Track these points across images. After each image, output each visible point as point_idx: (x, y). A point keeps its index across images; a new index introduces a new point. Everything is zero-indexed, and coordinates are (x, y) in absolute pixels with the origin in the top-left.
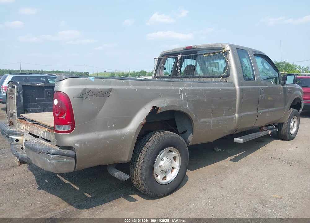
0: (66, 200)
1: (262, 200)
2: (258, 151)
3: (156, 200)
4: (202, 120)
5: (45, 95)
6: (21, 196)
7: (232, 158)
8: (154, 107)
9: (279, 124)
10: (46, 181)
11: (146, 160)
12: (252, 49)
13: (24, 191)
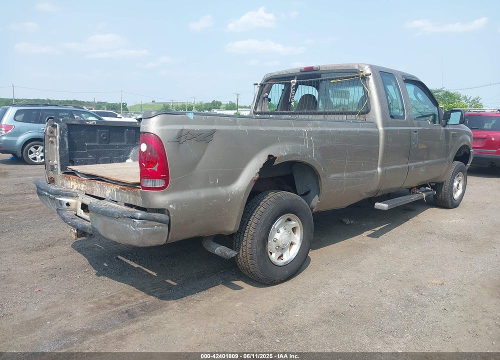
0: (142, 289)
1: (417, 287)
2: (407, 223)
3: (270, 288)
4: (333, 176)
5: (98, 139)
6: (75, 285)
7: (370, 232)
8: (270, 156)
9: (437, 184)
10: (105, 264)
11: (258, 231)
12: (401, 73)
13: (76, 278)
